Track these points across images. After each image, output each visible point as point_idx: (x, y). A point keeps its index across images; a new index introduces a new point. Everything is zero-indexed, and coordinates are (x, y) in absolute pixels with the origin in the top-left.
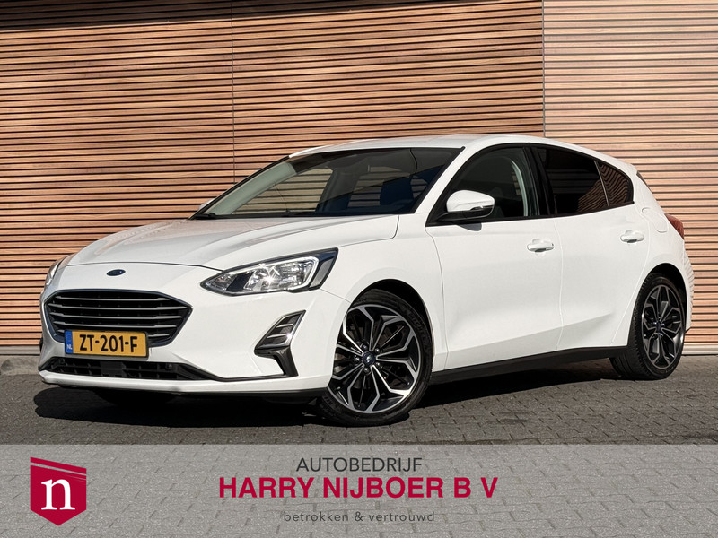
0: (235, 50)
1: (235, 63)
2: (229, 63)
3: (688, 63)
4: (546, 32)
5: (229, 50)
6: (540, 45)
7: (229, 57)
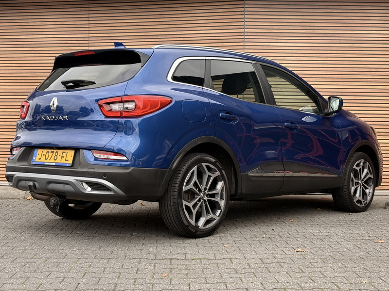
0: (91, 35)
1: (90, 42)
2: (87, 42)
3: (316, 48)
4: (246, 30)
5: (87, 35)
6: (243, 37)
7: (88, 39)
